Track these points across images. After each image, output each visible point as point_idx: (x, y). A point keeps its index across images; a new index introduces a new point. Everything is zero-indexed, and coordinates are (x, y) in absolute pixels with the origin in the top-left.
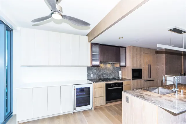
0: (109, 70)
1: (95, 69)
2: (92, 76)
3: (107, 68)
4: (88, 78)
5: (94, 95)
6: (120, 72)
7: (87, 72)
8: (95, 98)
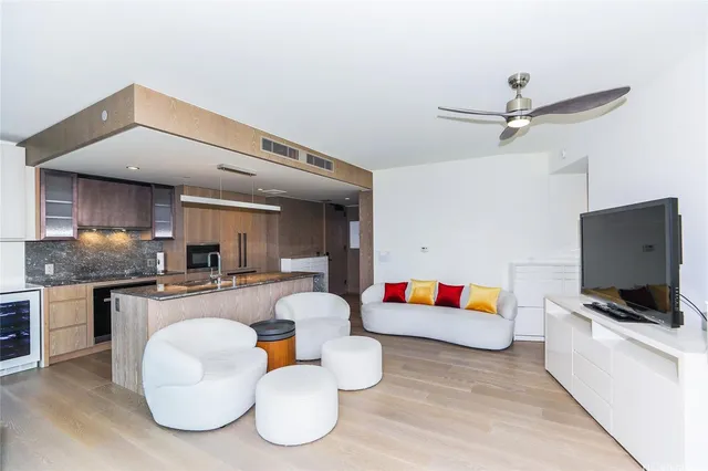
0: (120, 249)
1: (63, 250)
2: (49, 269)
3: (111, 243)
4: (30, 279)
5: (48, 323)
6: (160, 256)
7: (26, 261)
8: (50, 331)
